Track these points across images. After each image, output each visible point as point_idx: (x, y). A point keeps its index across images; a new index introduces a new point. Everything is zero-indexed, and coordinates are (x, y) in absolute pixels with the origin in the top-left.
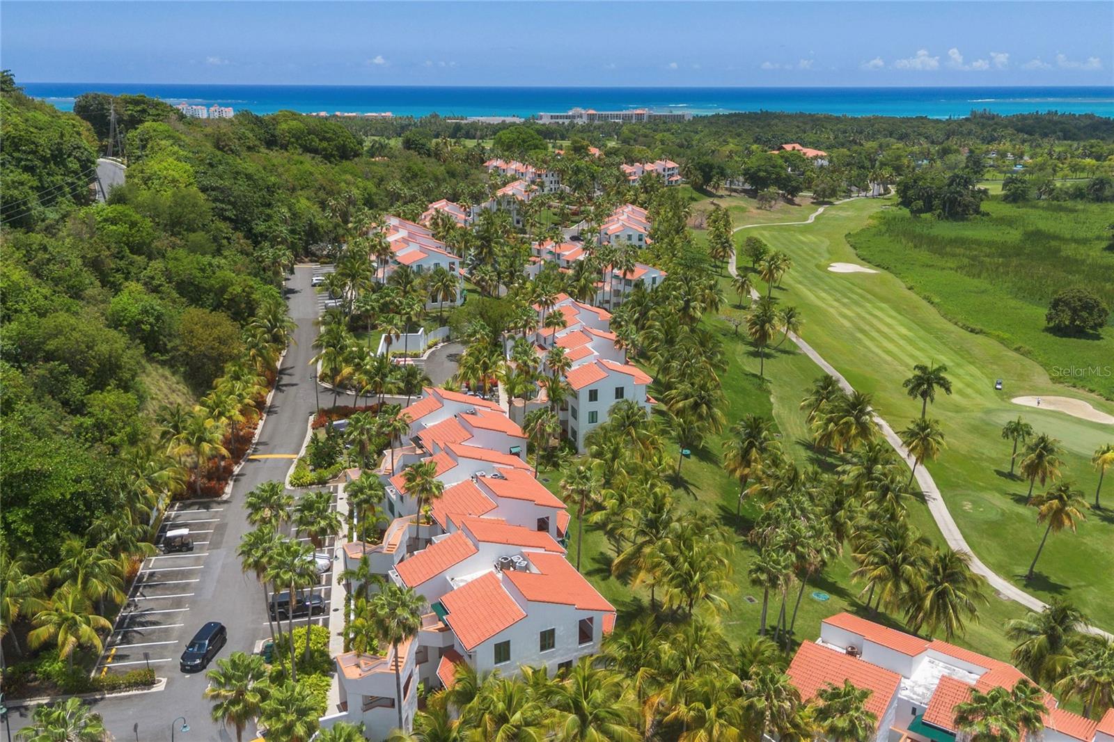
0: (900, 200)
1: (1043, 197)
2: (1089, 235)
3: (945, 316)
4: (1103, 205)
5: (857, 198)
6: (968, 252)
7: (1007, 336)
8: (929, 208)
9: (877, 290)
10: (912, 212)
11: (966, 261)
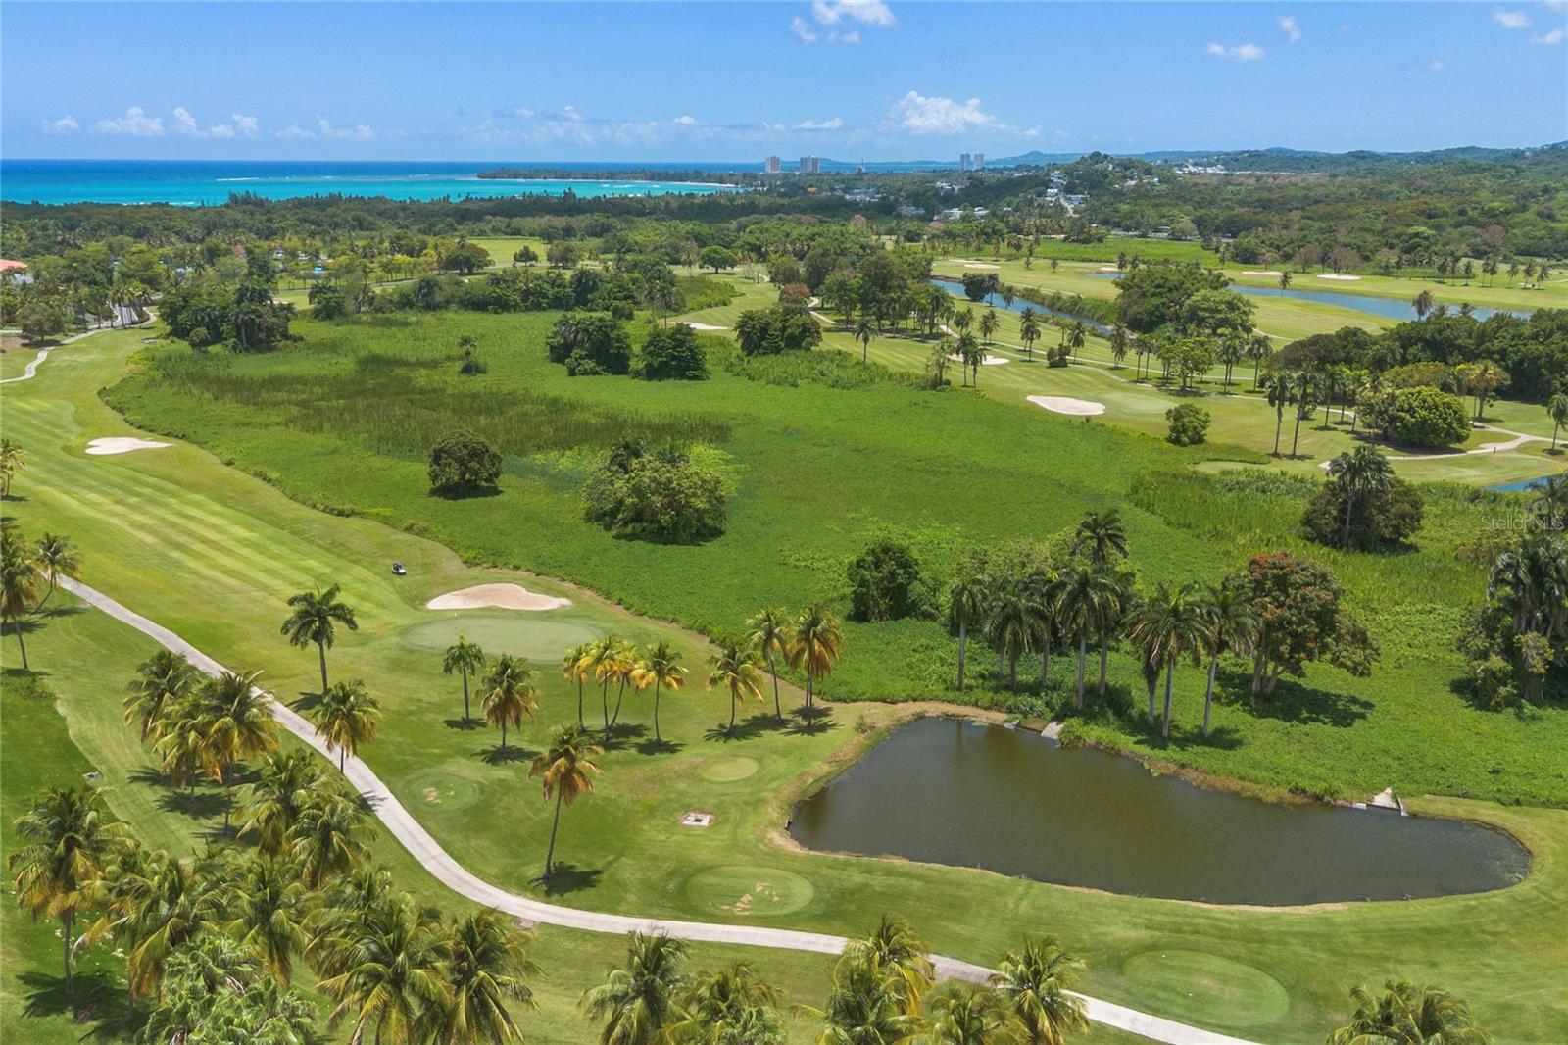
0: (168, 329)
1: (362, 309)
2: (437, 355)
3: (294, 498)
4: (439, 313)
5: (97, 330)
6: (294, 397)
7: (388, 512)
8: (218, 338)
9: (178, 473)
10: (193, 345)
11: (295, 410)
